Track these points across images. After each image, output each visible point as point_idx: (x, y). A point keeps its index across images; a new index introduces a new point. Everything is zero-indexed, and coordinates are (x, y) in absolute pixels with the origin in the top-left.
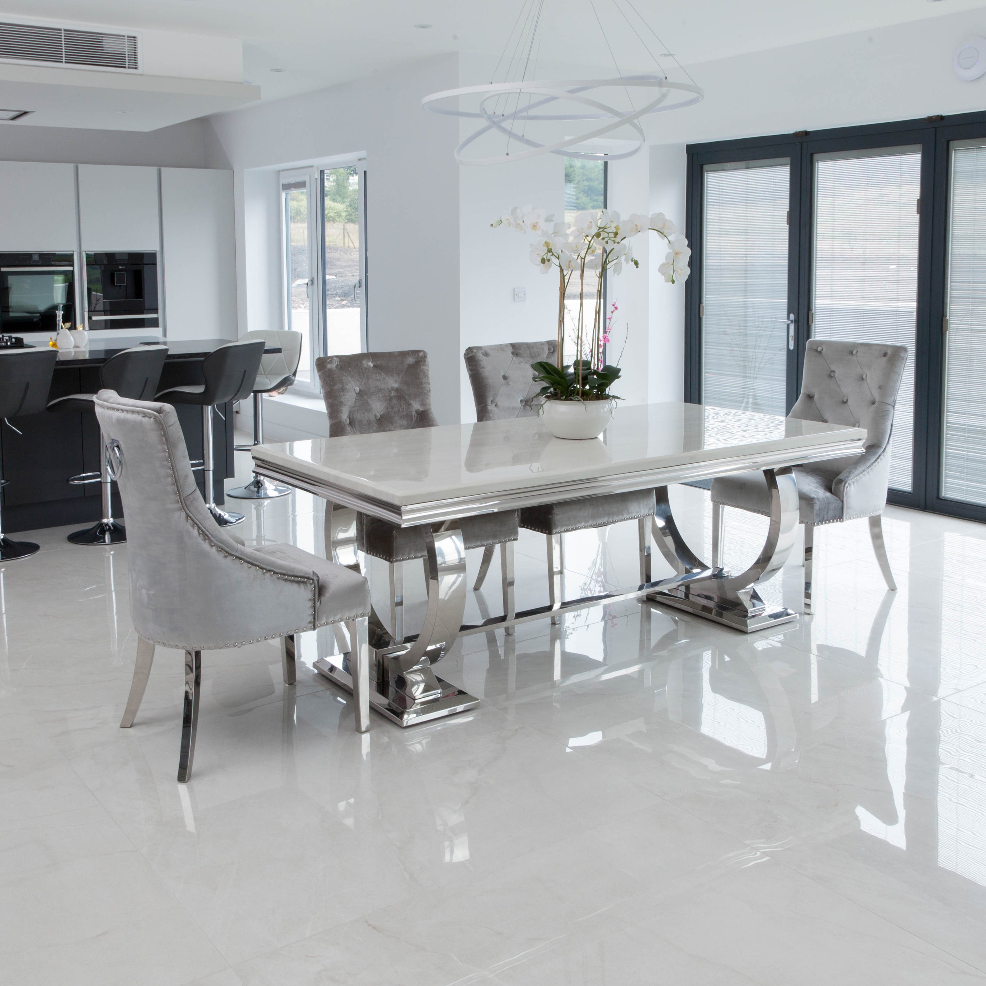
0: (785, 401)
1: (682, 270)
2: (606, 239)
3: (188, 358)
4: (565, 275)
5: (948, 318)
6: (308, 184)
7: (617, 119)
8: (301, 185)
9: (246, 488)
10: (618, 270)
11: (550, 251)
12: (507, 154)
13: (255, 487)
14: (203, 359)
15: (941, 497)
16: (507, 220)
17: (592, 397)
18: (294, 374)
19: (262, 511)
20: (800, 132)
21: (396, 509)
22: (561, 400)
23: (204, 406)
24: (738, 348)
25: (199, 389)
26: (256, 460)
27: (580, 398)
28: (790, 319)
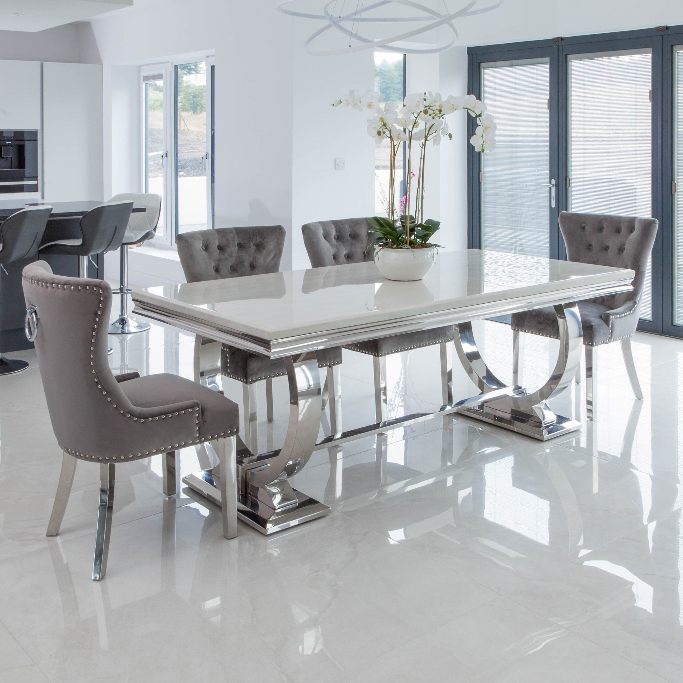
0: (549, 248)
1: (490, 141)
2: (432, 116)
3: (68, 216)
4: (395, 145)
5: (676, 182)
6: (164, 76)
7: (439, 20)
8: (159, 77)
9: (112, 325)
10: (437, 141)
11: (385, 125)
12: (350, 46)
13: (120, 324)
14: (81, 217)
15: (674, 324)
16: (347, 100)
17: (418, 245)
18: (155, 229)
19: (126, 344)
20: (557, 38)
21: (266, 344)
22: (393, 248)
23: (81, 256)
24: (508, 206)
25: (77, 242)
26: (136, 302)
27: (408, 247)
28: (552, 184)
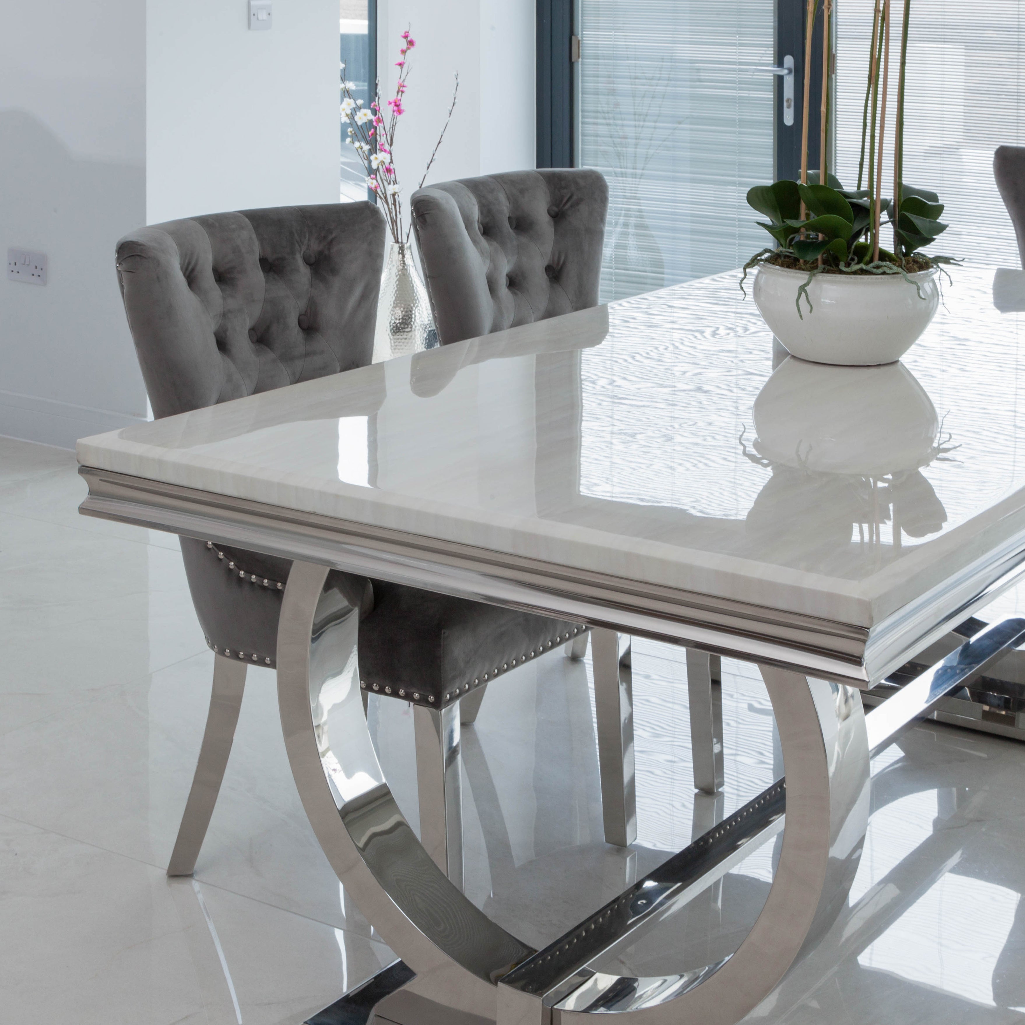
28: (785, 66)
